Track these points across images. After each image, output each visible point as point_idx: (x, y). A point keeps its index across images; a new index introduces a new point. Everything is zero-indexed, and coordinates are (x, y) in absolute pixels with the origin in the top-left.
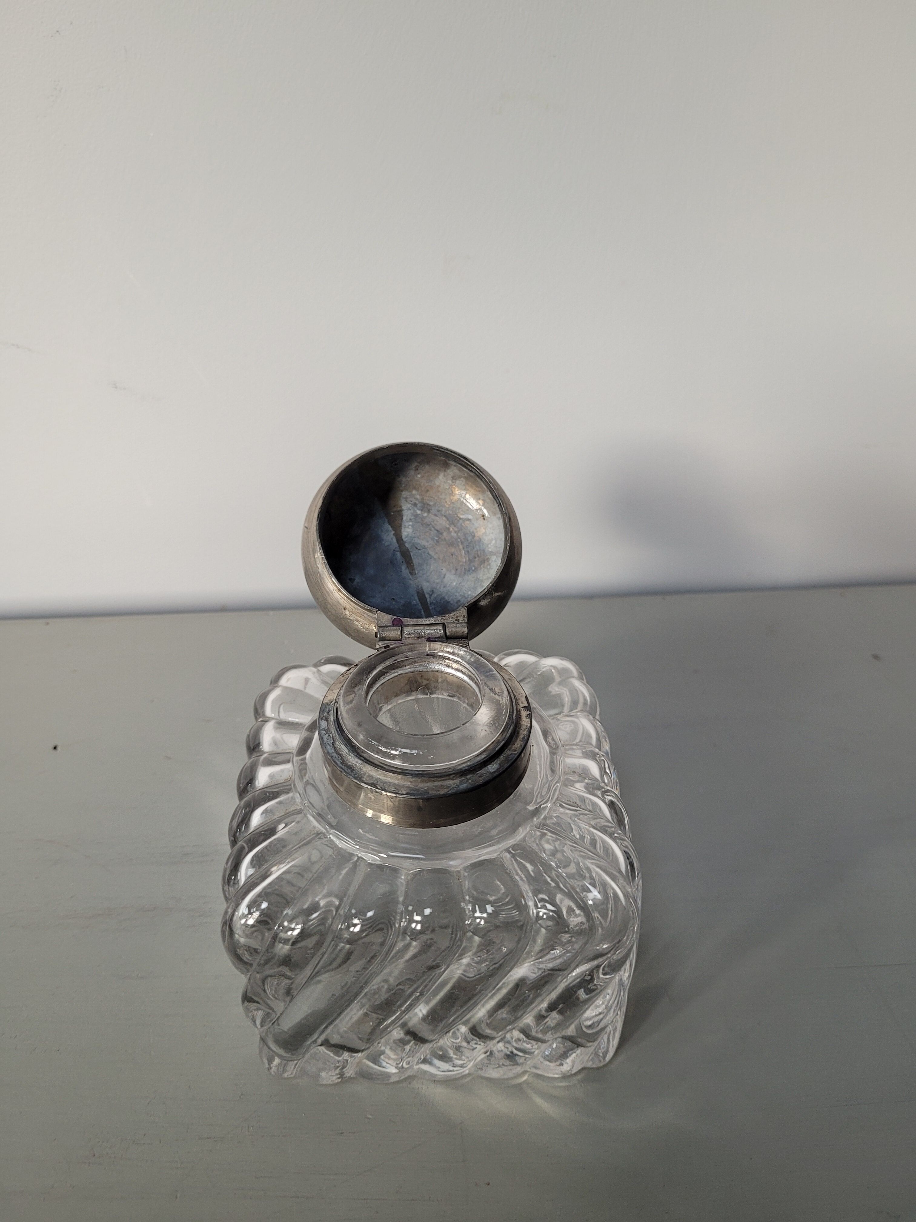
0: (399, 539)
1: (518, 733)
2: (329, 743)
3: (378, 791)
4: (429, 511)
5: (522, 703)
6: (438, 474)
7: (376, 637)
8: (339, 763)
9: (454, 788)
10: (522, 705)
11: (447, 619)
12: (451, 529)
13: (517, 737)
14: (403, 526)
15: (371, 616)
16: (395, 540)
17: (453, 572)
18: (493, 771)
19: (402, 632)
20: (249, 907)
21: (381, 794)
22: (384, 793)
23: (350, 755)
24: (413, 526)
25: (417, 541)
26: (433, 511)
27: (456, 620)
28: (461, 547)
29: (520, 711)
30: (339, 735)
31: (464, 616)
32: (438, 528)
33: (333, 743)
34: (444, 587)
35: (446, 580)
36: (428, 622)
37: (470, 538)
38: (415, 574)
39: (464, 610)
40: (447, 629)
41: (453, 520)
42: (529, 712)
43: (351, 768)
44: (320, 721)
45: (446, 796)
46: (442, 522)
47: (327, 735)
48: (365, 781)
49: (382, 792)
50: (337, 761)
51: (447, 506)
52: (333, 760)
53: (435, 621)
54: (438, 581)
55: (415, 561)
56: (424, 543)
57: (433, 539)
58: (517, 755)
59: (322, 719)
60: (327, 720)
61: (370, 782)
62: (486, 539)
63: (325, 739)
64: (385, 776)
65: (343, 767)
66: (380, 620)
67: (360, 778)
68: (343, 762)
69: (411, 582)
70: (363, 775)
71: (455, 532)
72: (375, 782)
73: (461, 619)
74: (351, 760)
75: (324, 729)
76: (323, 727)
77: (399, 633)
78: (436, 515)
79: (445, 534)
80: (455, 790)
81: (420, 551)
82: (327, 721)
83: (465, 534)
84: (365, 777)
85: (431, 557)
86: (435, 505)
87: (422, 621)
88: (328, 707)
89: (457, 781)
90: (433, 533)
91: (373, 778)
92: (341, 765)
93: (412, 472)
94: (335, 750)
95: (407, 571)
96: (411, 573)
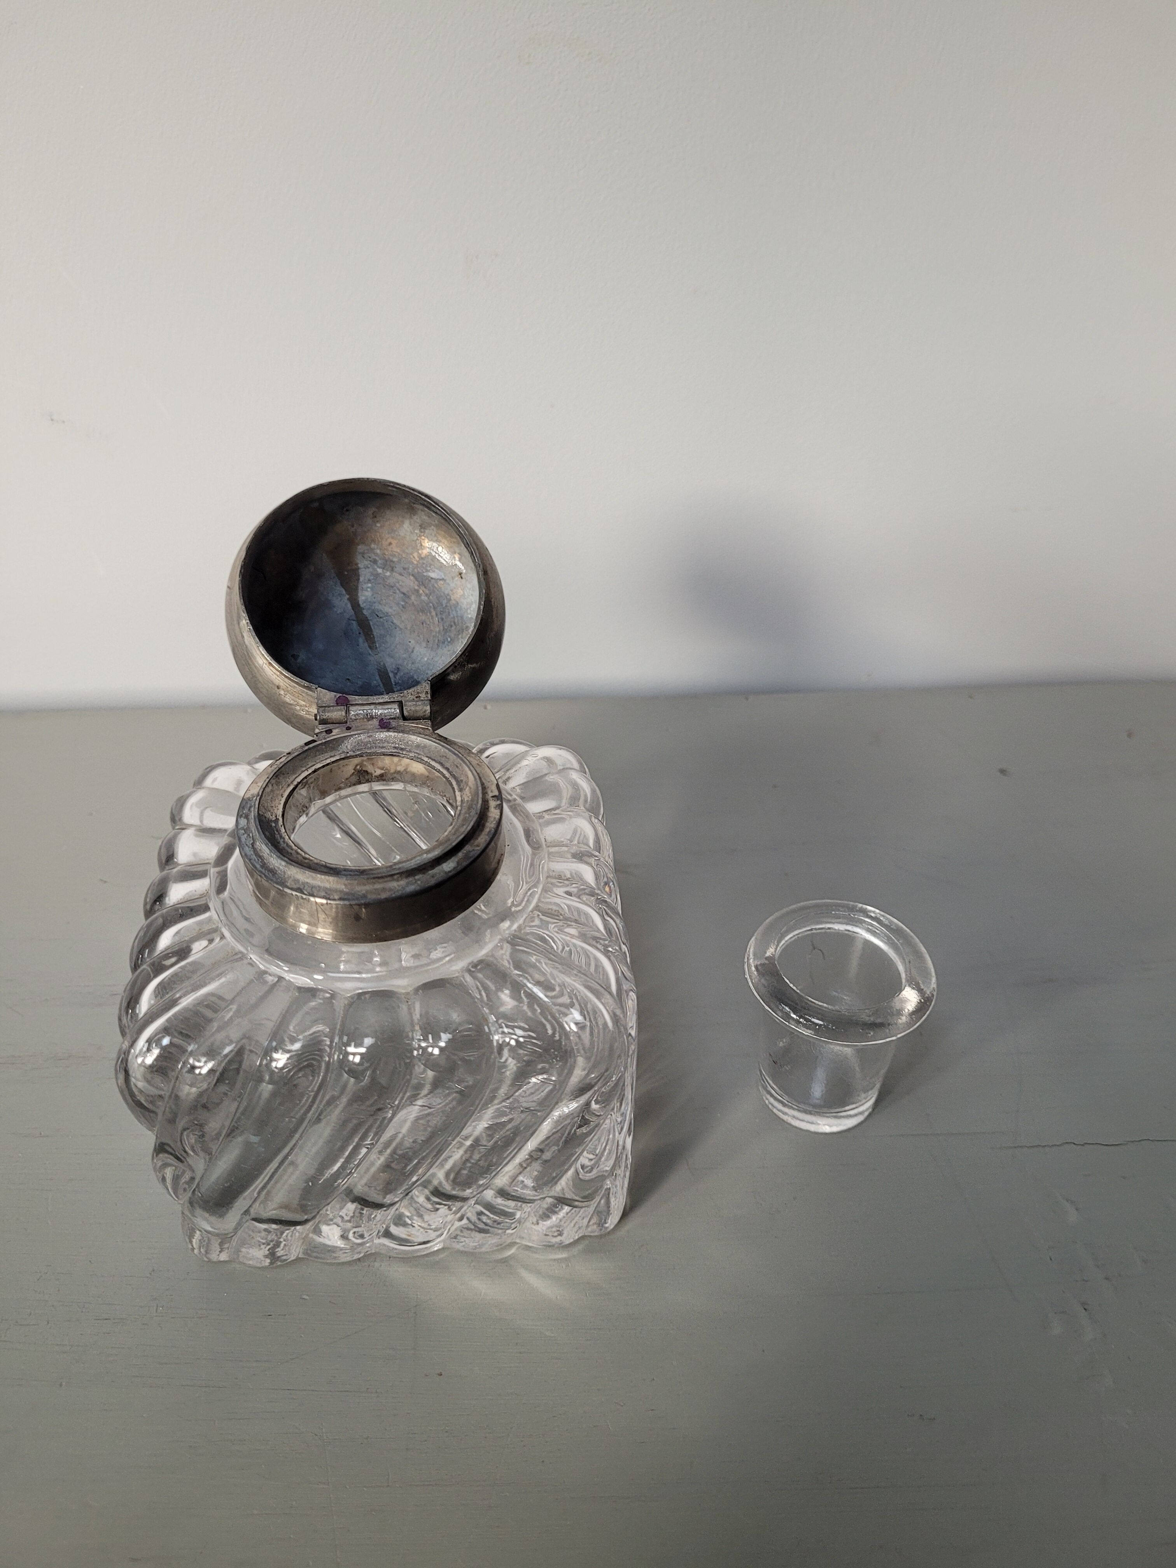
0: (355, 605)
1: (484, 826)
2: (248, 844)
3: (304, 896)
4: (392, 570)
5: (492, 792)
6: (403, 522)
7: (316, 719)
8: (258, 866)
9: (398, 891)
10: (491, 794)
11: (406, 697)
12: (421, 591)
13: (482, 830)
14: (360, 588)
15: (311, 696)
16: (349, 606)
17: (424, 644)
18: (449, 869)
19: (347, 712)
20: (149, 1041)
21: (309, 900)
22: (312, 899)
23: (271, 856)
24: (372, 589)
25: (377, 606)
26: (398, 569)
27: (416, 697)
28: (434, 613)
29: (488, 801)
30: (259, 833)
31: (427, 692)
32: (404, 590)
33: (253, 845)
34: (413, 663)
35: (414, 655)
36: (381, 701)
37: (444, 602)
38: (376, 648)
39: (427, 685)
40: (404, 708)
41: (423, 581)
42: (499, 802)
43: (273, 872)
44: (239, 819)
45: (387, 900)
46: (409, 583)
47: (246, 835)
48: (290, 886)
49: (309, 899)
50: (256, 864)
51: (415, 562)
52: (251, 863)
53: (390, 699)
54: (404, 656)
55: (376, 632)
56: (386, 609)
57: (398, 604)
58: (479, 852)
59: (241, 816)
60: (247, 817)
61: (295, 887)
62: (464, 603)
63: (243, 840)
64: (314, 879)
65: (263, 871)
66: (321, 699)
67: (283, 883)
68: (264, 865)
69: (371, 658)
70: (287, 880)
71: (426, 595)
72: (302, 887)
73: (423, 696)
74: (273, 862)
75: (243, 828)
76: (241, 826)
77: (344, 713)
78: (401, 574)
79: (413, 597)
80: (398, 894)
81: (382, 620)
82: (248, 819)
83: (438, 598)
84: (289, 881)
85: (396, 627)
86: (399, 561)
87: (374, 699)
88: (249, 802)
89: (403, 882)
90: (398, 596)
91: (299, 882)
92: (261, 869)
93: (369, 521)
94: (254, 851)
95: (366, 644)
96: (370, 647)
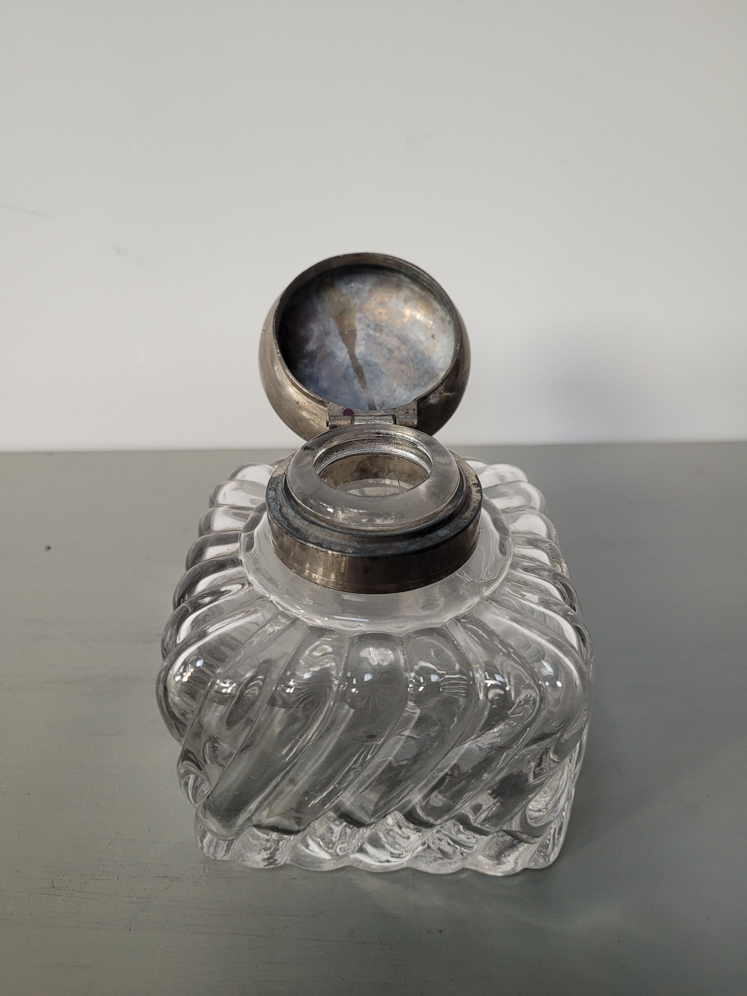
0: (353, 356)
1: (469, 504)
2: (276, 509)
3: (324, 550)
4: (381, 331)
5: (472, 480)
6: (391, 297)
7: (327, 426)
8: (285, 526)
9: (402, 549)
10: (472, 482)
11: (397, 412)
12: (402, 348)
13: (468, 508)
14: (356, 344)
15: (323, 410)
16: (348, 357)
17: (403, 387)
18: (443, 535)
19: (353, 420)
20: (184, 664)
21: (327, 553)
22: (330, 552)
23: (296, 518)
24: (366, 345)
25: (369, 358)
26: (386, 331)
27: (406, 413)
28: (411, 365)
29: (470, 487)
30: (286, 500)
31: (414, 410)
32: (390, 346)
33: (280, 509)
34: (395, 400)
35: (396, 394)
36: (378, 414)
37: (420, 356)
38: (367, 388)
39: (414, 404)
40: (397, 419)
41: (404, 340)
42: (479, 488)
43: (297, 530)
44: (268, 491)
45: (393, 556)
46: (393, 342)
47: (274, 503)
48: (311, 541)
49: (327, 552)
50: (283, 524)
51: (399, 327)
52: (279, 523)
53: (385, 413)
54: (389, 394)
55: (367, 376)
56: (376, 360)
57: (384, 357)
58: (466, 524)
59: (270, 489)
60: (275, 490)
61: (316, 542)
62: (435, 357)
63: (272, 506)
64: (332, 536)
65: (289, 529)
66: (331, 411)
67: (306, 539)
68: (290, 525)
69: (363, 395)
70: (309, 536)
71: (406, 351)
72: (321, 542)
73: (411, 412)
74: (297, 523)
75: (271, 498)
76: (270, 496)
77: (350, 422)
78: (387, 335)
79: (396, 353)
80: (403, 551)
81: (372, 368)
82: (275, 491)
83: (415, 353)
84: (311, 538)
85: (382, 373)
86: (387, 326)
87: (373, 413)
88: (276, 480)
89: (405, 543)
90: (385, 351)
91: (319, 539)
92: (287, 527)
93: (366, 295)
94: (281, 515)
95: (359, 385)
96: (363, 387)
